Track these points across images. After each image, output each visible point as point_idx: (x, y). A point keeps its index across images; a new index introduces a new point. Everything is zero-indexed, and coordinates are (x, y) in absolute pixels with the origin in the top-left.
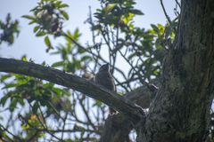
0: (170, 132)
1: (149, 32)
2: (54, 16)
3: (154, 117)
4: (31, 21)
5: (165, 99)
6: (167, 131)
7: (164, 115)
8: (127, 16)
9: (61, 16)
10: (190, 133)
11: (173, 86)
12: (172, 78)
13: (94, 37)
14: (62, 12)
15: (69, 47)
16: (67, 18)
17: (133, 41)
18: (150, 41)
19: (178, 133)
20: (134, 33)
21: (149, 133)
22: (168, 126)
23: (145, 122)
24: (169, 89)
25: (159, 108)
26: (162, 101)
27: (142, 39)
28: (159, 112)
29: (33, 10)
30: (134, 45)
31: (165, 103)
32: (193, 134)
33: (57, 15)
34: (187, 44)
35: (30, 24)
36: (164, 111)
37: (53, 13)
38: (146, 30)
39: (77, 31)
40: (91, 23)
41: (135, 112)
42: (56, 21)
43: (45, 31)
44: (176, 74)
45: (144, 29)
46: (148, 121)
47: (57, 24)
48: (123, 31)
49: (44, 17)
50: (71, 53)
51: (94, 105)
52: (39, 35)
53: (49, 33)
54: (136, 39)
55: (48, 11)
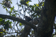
0: (44, 31)
1: (33, 6)
2: (8, 3)
3: (39, 28)
4: (2, 4)
5: (42, 23)
6: (43, 31)
7: (42, 27)
8: (27, 2)
9: (10, 3)
10: (49, 31)
11: (44, 19)
12: (43, 17)
13: (19, 8)
14: (10, 2)
15: (11, 11)
16: (12, 3)
17: (29, 8)
18: (33, 8)
19: (46, 31)
20: (29, 6)
21: (38, 32)
22: (43, 30)
23: (37, 29)
24: (43, 20)
25: (40, 25)
26: (41, 23)
27: (31, 8)
28: (40, 26)
29: (3, 2)
30: (30, 9)
31: (42, 24)
32: (50, 31)
33: (9, 2)
34: (47, 8)
35: (2, 5)
36: (42, 26)
37: (8, 2)
38: (32, 6)
39: (13, 7)
40: (18, 4)
41: (34, 27)
42: (9, 4)
43: (6, 7)
44: (45, 16)
45: (32, 5)
46: (38, 29)
47: (9, 5)
48: (27, 6)
49: (5, 3)
50: (12, 12)
51: (19, 26)
52: (4, 8)
53: (7, 7)
54: (30, 8)
55: (7, 1)
